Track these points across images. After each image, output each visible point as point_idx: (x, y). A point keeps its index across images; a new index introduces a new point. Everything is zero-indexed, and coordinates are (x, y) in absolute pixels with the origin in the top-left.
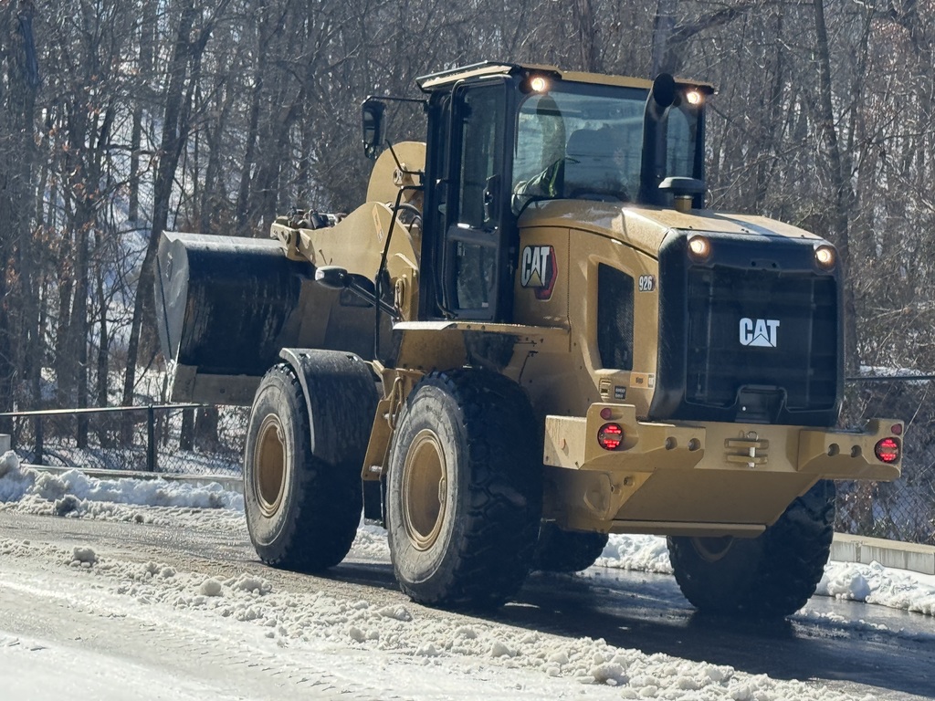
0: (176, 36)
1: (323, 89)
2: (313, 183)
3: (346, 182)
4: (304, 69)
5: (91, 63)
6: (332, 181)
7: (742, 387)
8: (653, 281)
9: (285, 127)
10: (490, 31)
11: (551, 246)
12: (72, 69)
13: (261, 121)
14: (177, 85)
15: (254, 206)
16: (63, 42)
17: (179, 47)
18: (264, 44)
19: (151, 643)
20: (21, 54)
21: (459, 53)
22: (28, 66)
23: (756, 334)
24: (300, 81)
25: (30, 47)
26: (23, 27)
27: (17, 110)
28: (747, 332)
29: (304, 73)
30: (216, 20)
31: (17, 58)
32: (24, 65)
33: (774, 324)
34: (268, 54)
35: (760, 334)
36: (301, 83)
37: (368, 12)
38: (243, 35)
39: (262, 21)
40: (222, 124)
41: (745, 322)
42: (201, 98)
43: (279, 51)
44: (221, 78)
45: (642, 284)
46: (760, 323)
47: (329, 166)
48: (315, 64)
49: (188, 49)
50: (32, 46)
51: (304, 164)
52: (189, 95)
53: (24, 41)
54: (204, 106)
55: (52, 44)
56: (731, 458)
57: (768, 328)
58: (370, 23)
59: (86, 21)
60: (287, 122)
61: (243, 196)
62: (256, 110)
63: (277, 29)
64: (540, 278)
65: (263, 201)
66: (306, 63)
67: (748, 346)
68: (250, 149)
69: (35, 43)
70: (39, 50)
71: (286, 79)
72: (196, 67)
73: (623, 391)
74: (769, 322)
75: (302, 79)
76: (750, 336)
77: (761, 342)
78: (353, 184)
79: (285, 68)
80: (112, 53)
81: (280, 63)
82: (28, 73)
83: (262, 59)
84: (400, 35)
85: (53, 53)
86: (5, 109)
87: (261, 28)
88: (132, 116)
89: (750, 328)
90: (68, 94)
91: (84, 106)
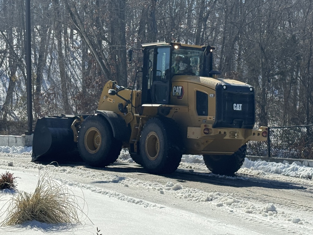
0: (199, 16)
1: (245, 31)
2: (242, 60)
3: (253, 60)
4: (239, 24)
5: (173, 25)
6: (249, 60)
7: (234, 120)
8: (214, 95)
9: (233, 43)
10: (299, 11)
11: (182, 86)
12: (166, 27)
13: (226, 41)
14: (199, 31)
15: (224, 68)
16: (164, 18)
17: (200, 19)
18: (226, 17)
19: (197, 206)
20: (151, 23)
21: (289, 18)
22: (153, 27)
23: (237, 107)
24: (238, 28)
25: (154, 21)
26: (152, 14)
27: (150, 40)
28: (235, 107)
29: (239, 26)
30: (211, 10)
31: (150, 24)
32: (152, 26)
33: (241, 105)
34: (227, 20)
35: (238, 107)
36: (238, 29)
37: (260, 6)
38: (219, 14)
39: (226, 10)
40: (213, 43)
41: (235, 105)
42: (206, 35)
43: (231, 19)
44: (213, 29)
45: (210, 96)
46: (238, 105)
47: (247, 55)
48: (243, 23)
49: (202, 20)
50: (155, 20)
51: (239, 55)
52: (203, 34)
53: (152, 19)
54: (208, 38)
55: (161, 19)
56: (231, 136)
57: (240, 106)
58: (260, 9)
59: (171, 12)
60: (234, 42)
61: (220, 65)
62: (224, 38)
63: (230, 12)
64: (179, 94)
65: (227, 66)
66: (240, 22)
67: (235, 110)
68: (222, 51)
69: (156, 19)
70: (156, 22)
71: (233, 27)
72: (205, 25)
73: (205, 121)
74: (240, 105)
75: (239, 28)
76: (236, 108)
77: (238, 109)
78: (255, 61)
79: (233, 24)
80: (179, 22)
81: (232, 23)
82: (153, 29)
83: (226, 22)
84: (270, 13)
85: (161, 22)
86: (146, 40)
87: (226, 12)
88: (185, 41)
89: (236, 106)
90: (166, 35)
91: (171, 38)
